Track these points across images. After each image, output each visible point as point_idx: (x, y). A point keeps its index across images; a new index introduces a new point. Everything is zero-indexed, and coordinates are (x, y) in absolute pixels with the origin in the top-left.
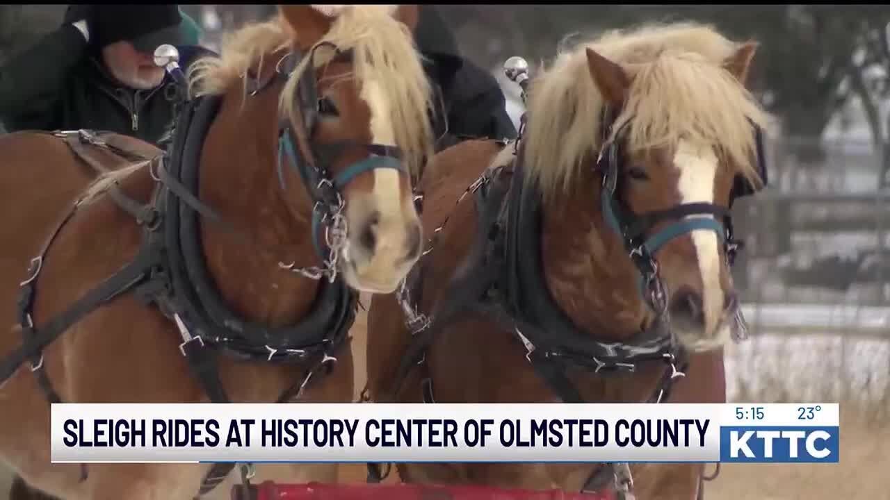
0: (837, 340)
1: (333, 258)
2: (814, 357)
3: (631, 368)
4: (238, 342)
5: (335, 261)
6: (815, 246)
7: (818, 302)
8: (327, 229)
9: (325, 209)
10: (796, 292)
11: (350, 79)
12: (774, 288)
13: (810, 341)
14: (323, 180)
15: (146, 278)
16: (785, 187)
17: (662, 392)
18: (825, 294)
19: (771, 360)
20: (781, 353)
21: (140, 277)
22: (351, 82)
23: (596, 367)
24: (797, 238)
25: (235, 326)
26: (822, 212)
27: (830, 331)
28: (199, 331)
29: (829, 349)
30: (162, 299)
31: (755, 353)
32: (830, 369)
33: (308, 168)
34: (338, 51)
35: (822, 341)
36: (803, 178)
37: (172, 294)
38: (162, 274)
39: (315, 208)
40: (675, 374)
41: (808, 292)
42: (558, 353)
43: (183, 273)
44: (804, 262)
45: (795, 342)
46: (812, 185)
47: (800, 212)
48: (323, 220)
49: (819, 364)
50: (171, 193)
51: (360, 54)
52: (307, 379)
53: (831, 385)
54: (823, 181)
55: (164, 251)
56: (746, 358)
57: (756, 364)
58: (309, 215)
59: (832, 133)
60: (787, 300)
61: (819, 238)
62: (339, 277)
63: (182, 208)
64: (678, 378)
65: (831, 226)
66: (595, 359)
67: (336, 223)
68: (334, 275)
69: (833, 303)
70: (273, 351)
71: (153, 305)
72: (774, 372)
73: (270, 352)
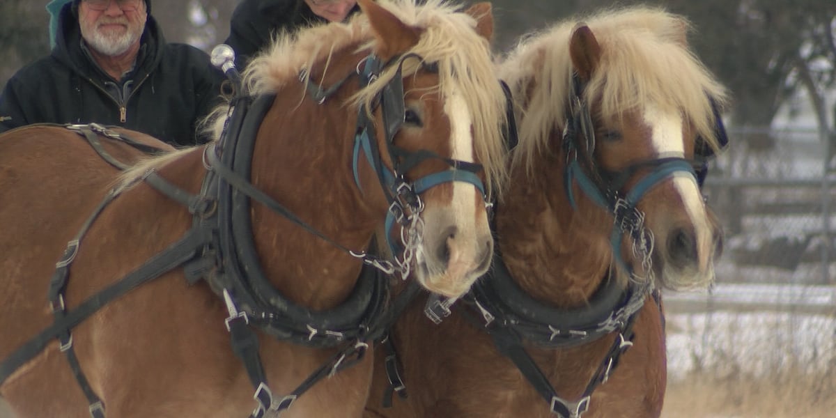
0: (785, 317)
1: (407, 256)
2: (763, 332)
3: (583, 336)
4: (282, 321)
5: (409, 259)
6: (765, 228)
7: (768, 281)
8: (402, 228)
9: (400, 210)
10: (747, 272)
11: (436, 92)
12: (727, 267)
13: (761, 318)
14: (404, 184)
15: (198, 256)
16: (737, 172)
17: (611, 360)
18: (774, 273)
19: (724, 335)
20: (733, 328)
21: (192, 254)
22: (435, 96)
23: (551, 335)
24: (749, 221)
25: (281, 304)
26: (771, 196)
27: (778, 308)
28: (246, 307)
29: (777, 325)
30: (211, 277)
31: (709, 328)
32: (779, 345)
33: (387, 173)
34: (424, 63)
35: (771, 318)
36: (753, 164)
37: (221, 272)
38: (213, 252)
39: (390, 209)
40: (623, 343)
41: (758, 272)
42: (516, 321)
43: (234, 252)
44: (754, 243)
45: (746, 319)
46: (762, 170)
47: (752, 196)
48: (399, 220)
49: (769, 340)
50: (224, 181)
51: (446, 67)
52: (339, 361)
53: (781, 359)
54: (773, 168)
55: (216, 232)
56: (700, 333)
57: (710, 339)
58: (383, 214)
59: (781, 122)
60: (739, 280)
61: (769, 220)
62: (412, 276)
63: (235, 194)
64: (626, 347)
65: (780, 209)
66: (550, 327)
67: (414, 224)
68: (408, 273)
69: (781, 282)
70: (314, 332)
71: (202, 283)
72: (726, 346)
73: (310, 332)
